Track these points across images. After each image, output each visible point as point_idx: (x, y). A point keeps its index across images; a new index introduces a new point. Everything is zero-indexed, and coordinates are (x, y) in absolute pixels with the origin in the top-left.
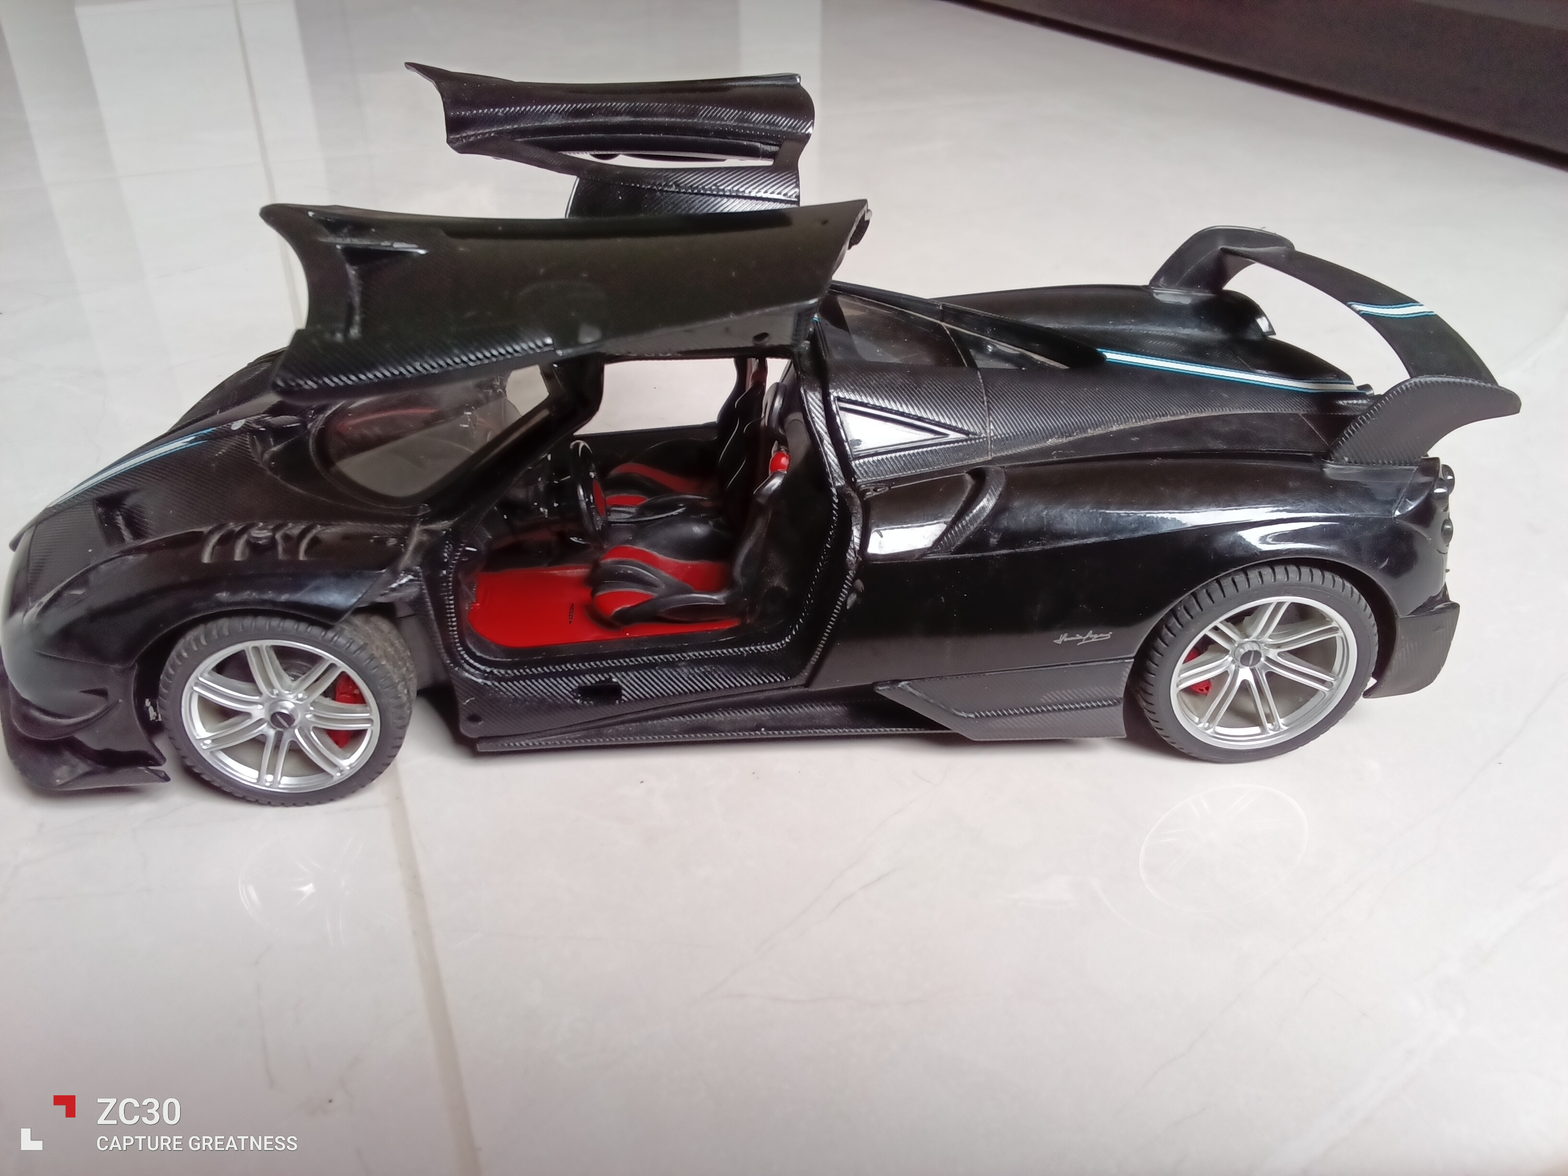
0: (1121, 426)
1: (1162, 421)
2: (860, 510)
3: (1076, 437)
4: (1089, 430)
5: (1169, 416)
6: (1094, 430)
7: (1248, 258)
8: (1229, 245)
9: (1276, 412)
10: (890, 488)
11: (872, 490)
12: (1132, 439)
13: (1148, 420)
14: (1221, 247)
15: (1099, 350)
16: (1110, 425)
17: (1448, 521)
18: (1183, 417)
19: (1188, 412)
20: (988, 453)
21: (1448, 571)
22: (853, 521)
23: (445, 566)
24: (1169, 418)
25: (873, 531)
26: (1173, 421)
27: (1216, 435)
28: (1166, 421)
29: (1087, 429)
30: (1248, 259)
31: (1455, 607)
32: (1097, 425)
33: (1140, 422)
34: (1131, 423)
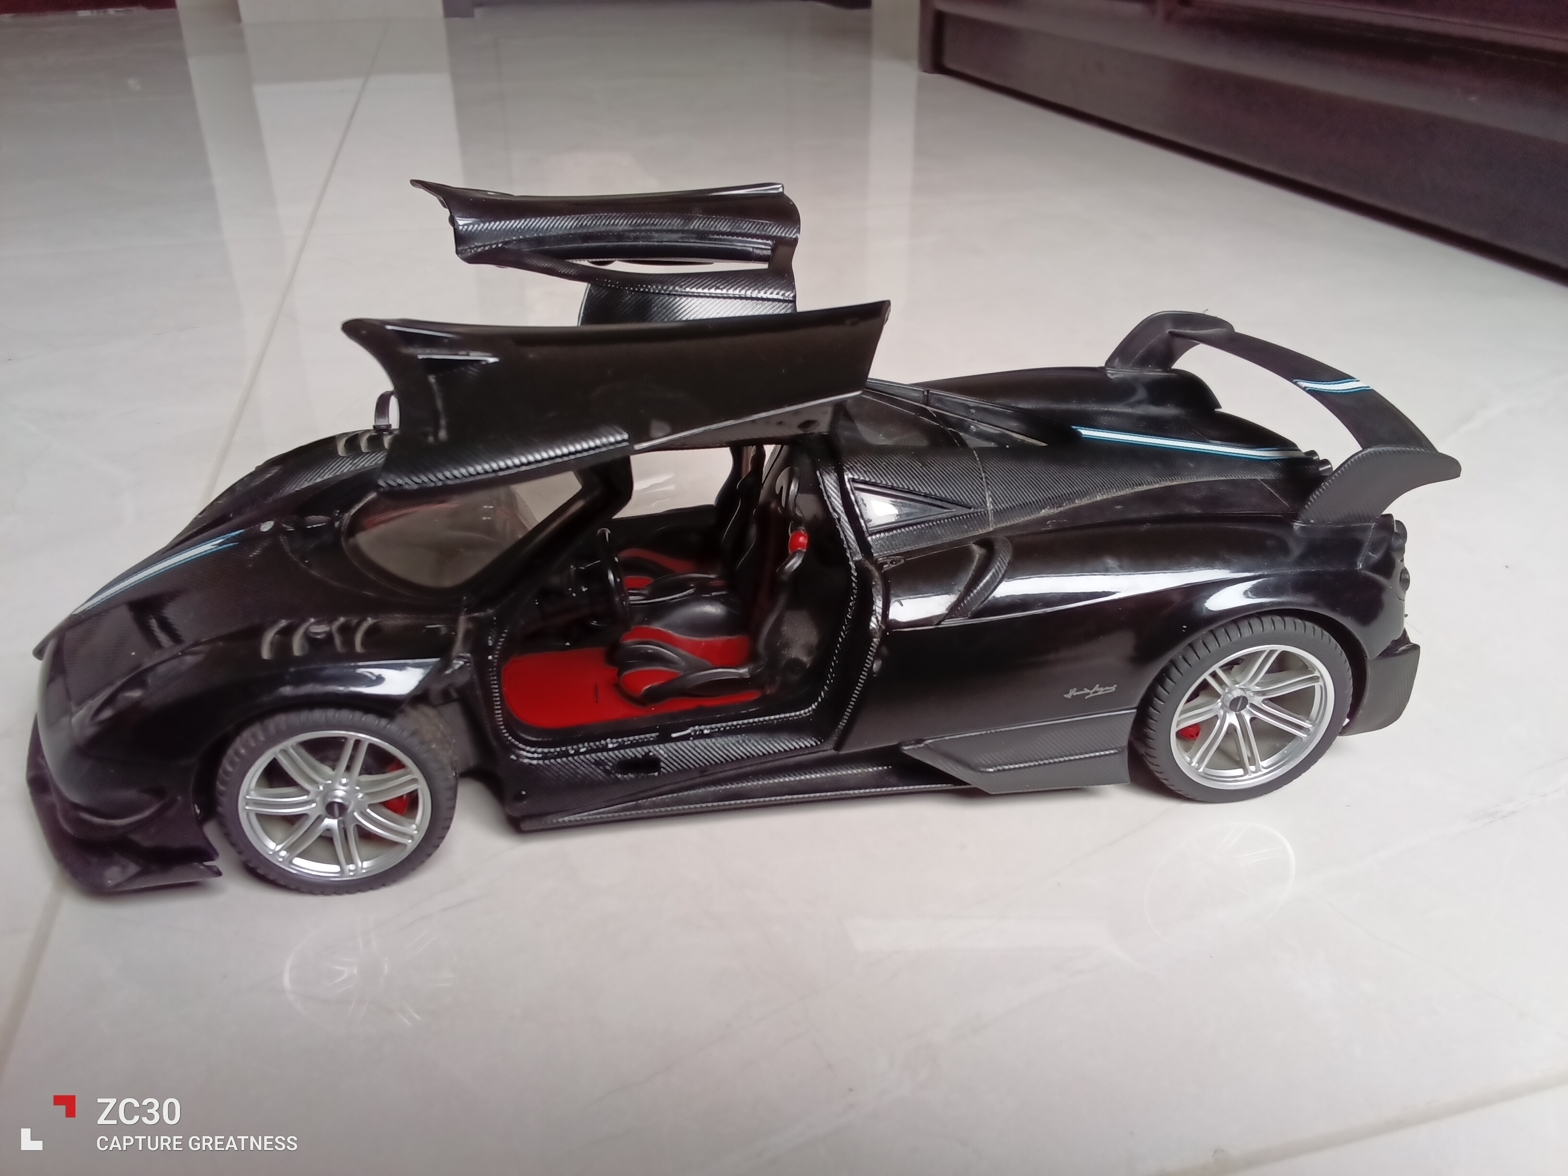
0: (1104, 495)
1: (1139, 490)
2: (879, 582)
3: (1067, 507)
4: (1077, 501)
5: (1145, 485)
6: (1081, 500)
7: (1191, 339)
8: (1175, 328)
9: (1237, 478)
10: (905, 559)
11: (889, 563)
12: (1117, 507)
13: (1127, 489)
14: (1169, 330)
15: (1074, 427)
16: (1094, 496)
17: (1405, 571)
18: (1157, 486)
19: (1161, 481)
20: (989, 525)
21: (1406, 616)
22: (873, 592)
23: (491, 651)
24: (1145, 488)
25: (892, 601)
26: (1148, 490)
27: (1191, 502)
28: (1143, 490)
29: (1075, 500)
30: (1192, 341)
31: (1416, 647)
32: (1084, 494)
33: (1120, 491)
34: (1112, 493)
